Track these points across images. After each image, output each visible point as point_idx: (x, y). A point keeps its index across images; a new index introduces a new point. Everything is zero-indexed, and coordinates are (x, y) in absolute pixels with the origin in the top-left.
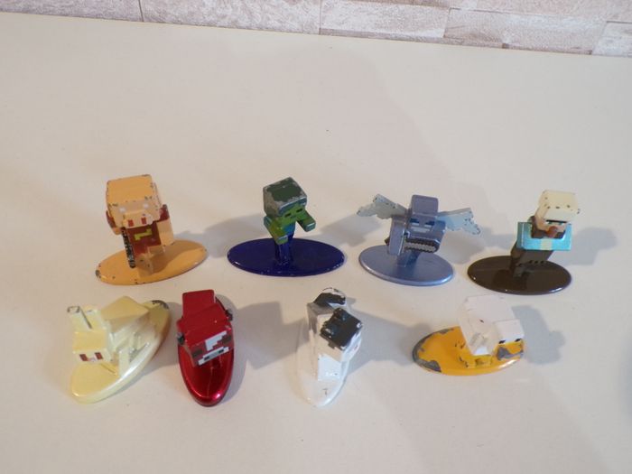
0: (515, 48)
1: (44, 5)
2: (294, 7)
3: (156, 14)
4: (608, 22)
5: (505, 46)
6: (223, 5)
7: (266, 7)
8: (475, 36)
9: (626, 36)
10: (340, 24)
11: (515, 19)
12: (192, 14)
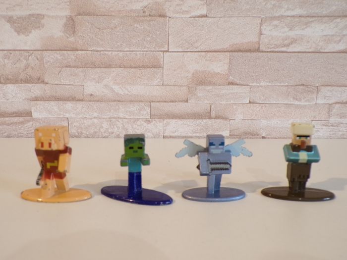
0: (269, 138)
1: (18, 133)
2: (150, 125)
3: (77, 134)
4: (312, 120)
5: (263, 137)
6: (112, 127)
7: (135, 126)
8: (246, 133)
9: (324, 127)
10: (174, 133)
11: (264, 122)
12: (95, 132)
